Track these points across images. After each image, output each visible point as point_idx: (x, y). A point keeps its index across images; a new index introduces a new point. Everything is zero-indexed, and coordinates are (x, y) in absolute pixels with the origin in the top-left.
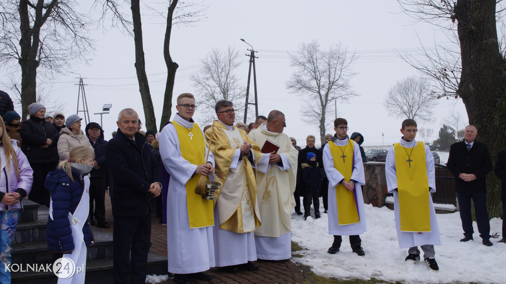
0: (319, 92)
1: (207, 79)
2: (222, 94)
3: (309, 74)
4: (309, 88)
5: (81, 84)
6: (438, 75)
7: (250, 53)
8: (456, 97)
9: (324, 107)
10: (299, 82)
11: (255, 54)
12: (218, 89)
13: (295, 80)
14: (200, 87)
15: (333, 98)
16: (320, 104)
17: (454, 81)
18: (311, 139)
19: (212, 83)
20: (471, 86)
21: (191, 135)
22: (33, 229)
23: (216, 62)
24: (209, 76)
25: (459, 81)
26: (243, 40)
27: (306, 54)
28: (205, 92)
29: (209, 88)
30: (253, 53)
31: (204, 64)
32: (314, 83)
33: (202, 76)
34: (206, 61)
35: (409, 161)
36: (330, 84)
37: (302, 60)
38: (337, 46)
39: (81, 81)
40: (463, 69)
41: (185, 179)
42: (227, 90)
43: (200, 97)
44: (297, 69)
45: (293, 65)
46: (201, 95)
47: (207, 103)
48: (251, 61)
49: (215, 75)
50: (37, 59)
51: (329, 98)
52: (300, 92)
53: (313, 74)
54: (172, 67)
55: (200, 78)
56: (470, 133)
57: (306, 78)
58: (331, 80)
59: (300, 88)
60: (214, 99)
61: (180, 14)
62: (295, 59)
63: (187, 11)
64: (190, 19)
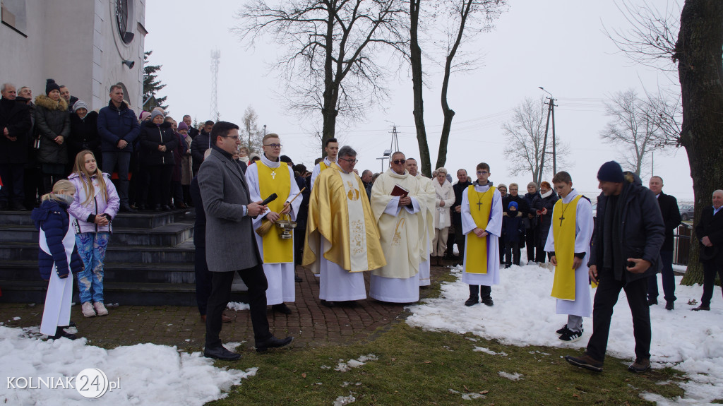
0: (635, 143)
1: (519, 128)
2: (534, 143)
3: (625, 124)
4: (625, 139)
5: (395, 131)
7: (548, 101)
9: (640, 158)
10: (614, 131)
11: (555, 102)
12: (529, 138)
13: (609, 129)
14: (511, 135)
15: (650, 150)
16: (635, 154)
18: (514, 188)
19: (523, 131)
21: (273, 174)
23: (529, 110)
24: (520, 124)
26: (542, 88)
27: (622, 102)
28: (515, 140)
29: (520, 137)
30: (552, 101)
31: (516, 113)
32: (629, 133)
33: (513, 124)
34: (518, 110)
35: (562, 218)
36: (647, 134)
37: (618, 109)
38: (656, 94)
39: (395, 129)
42: (539, 139)
43: (510, 145)
44: (612, 119)
45: (608, 115)
46: (512, 143)
47: (517, 151)
48: (549, 109)
49: (526, 124)
50: (336, 109)
51: (646, 150)
52: (614, 142)
53: (629, 124)
54: (449, 115)
55: (512, 126)
57: (621, 128)
58: (649, 130)
59: (614, 138)
60: (525, 147)
61: (457, 63)
62: (609, 107)
63: (465, 59)
64: (468, 67)
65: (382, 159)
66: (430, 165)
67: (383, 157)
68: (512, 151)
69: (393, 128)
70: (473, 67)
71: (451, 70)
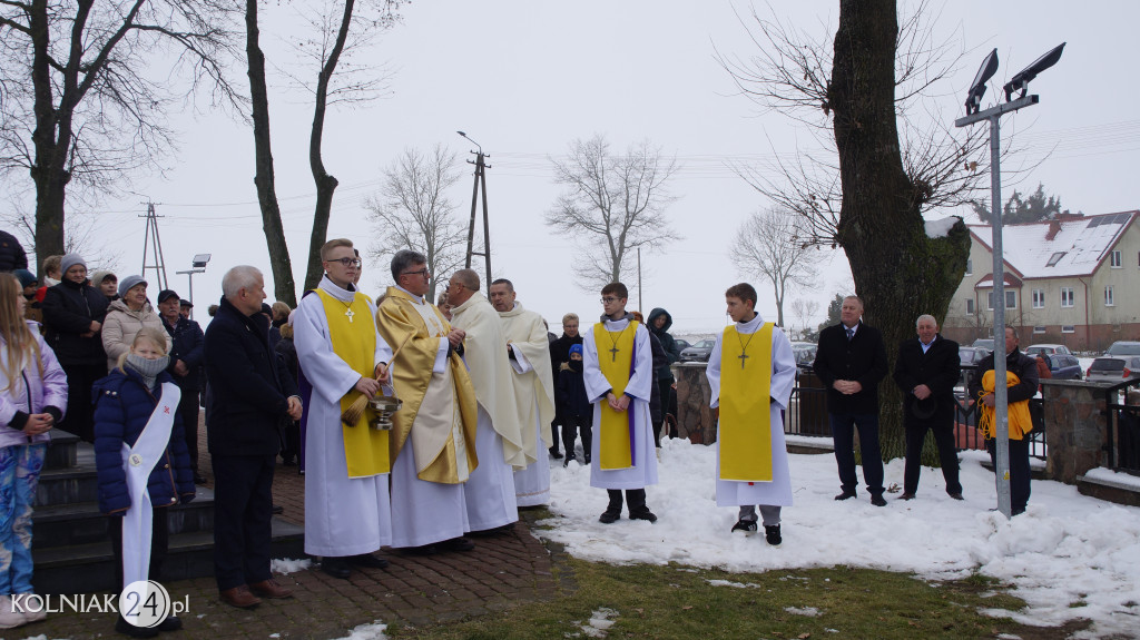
0: (608, 233)
1: (395, 206)
2: (424, 235)
3: (589, 198)
4: (589, 225)
5: (151, 215)
6: (803, 206)
7: (475, 158)
8: (834, 246)
9: (617, 260)
10: (570, 212)
12: (416, 226)
13: (562, 208)
14: (381, 221)
15: (634, 244)
16: (610, 254)
17: (828, 216)
18: (572, 322)
19: (403, 213)
20: (857, 227)
21: (350, 313)
22: (69, 480)
23: (413, 173)
24: (398, 199)
25: (838, 218)
26: (462, 134)
27: (584, 161)
28: (390, 230)
29: (398, 224)
30: (481, 157)
31: (389, 179)
32: (598, 216)
33: (384, 201)
34: (392, 172)
35: (744, 356)
36: (628, 216)
37: (575, 172)
38: (641, 146)
39: (151, 208)
40: (845, 195)
42: (434, 228)
43: (381, 240)
44: (567, 188)
45: (558, 182)
46: (383, 236)
48: (477, 174)
49: (410, 199)
50: (66, 167)
51: (626, 244)
52: (572, 231)
53: (597, 198)
54: (326, 185)
55: (382, 204)
56: (848, 310)
57: (583, 205)
58: (631, 209)
59: (573, 225)
61: (341, 85)
62: (561, 169)
63: (354, 79)
64: (360, 94)
65: (190, 273)
66: (293, 283)
67: (191, 268)
68: (383, 251)
69: (146, 208)
70: (368, 94)
71: (328, 100)
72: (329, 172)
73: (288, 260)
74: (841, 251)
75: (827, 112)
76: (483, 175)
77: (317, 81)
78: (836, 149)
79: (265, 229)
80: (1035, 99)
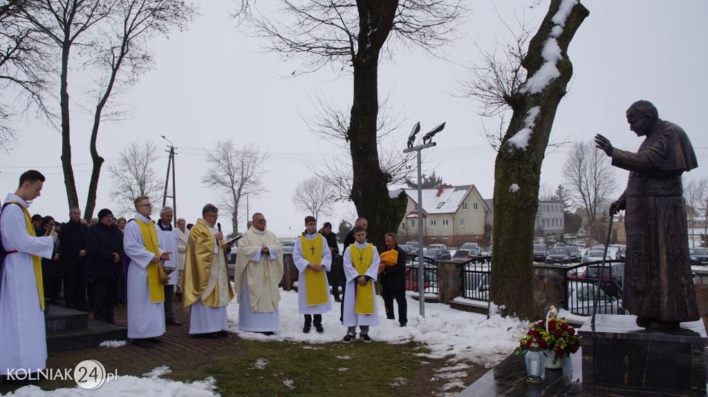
0: (232, 187)
1: (125, 171)
2: (139, 186)
3: (224, 170)
4: (223, 183)
6: (336, 182)
7: (169, 149)
8: (349, 201)
9: (236, 201)
10: (214, 177)
11: (175, 150)
12: (135, 181)
13: (210, 175)
14: (117, 178)
15: (245, 193)
16: (233, 198)
17: (347, 187)
19: (129, 174)
20: (360, 192)
23: (134, 155)
24: (126, 167)
25: (351, 188)
26: (164, 137)
27: (221, 151)
28: (122, 183)
29: (126, 180)
30: (172, 149)
31: (122, 157)
32: (228, 179)
33: (119, 168)
34: (124, 154)
36: (243, 179)
37: (217, 157)
38: (250, 145)
40: (354, 178)
41: (145, 264)
42: (144, 182)
43: (117, 188)
44: (213, 165)
45: (208, 161)
46: (118, 186)
47: (124, 193)
48: (170, 157)
49: (133, 168)
51: (241, 193)
52: (215, 186)
53: (228, 170)
54: (98, 161)
57: (221, 173)
58: (244, 176)
59: (215, 183)
60: (131, 190)
61: (108, 112)
62: (211, 156)
63: (115, 110)
64: (117, 117)
68: (118, 194)
70: (121, 117)
71: (101, 119)
72: (100, 155)
73: (77, 198)
74: (352, 203)
75: (347, 141)
76: (173, 158)
77: (96, 109)
78: (350, 157)
79: (65, 182)
80: (435, 144)
